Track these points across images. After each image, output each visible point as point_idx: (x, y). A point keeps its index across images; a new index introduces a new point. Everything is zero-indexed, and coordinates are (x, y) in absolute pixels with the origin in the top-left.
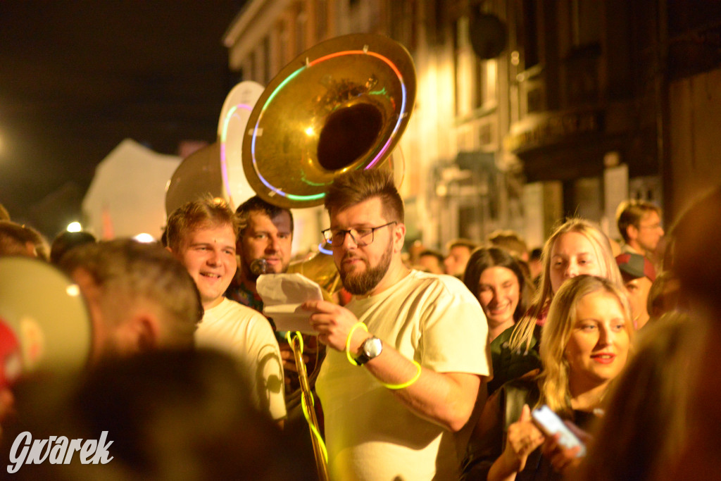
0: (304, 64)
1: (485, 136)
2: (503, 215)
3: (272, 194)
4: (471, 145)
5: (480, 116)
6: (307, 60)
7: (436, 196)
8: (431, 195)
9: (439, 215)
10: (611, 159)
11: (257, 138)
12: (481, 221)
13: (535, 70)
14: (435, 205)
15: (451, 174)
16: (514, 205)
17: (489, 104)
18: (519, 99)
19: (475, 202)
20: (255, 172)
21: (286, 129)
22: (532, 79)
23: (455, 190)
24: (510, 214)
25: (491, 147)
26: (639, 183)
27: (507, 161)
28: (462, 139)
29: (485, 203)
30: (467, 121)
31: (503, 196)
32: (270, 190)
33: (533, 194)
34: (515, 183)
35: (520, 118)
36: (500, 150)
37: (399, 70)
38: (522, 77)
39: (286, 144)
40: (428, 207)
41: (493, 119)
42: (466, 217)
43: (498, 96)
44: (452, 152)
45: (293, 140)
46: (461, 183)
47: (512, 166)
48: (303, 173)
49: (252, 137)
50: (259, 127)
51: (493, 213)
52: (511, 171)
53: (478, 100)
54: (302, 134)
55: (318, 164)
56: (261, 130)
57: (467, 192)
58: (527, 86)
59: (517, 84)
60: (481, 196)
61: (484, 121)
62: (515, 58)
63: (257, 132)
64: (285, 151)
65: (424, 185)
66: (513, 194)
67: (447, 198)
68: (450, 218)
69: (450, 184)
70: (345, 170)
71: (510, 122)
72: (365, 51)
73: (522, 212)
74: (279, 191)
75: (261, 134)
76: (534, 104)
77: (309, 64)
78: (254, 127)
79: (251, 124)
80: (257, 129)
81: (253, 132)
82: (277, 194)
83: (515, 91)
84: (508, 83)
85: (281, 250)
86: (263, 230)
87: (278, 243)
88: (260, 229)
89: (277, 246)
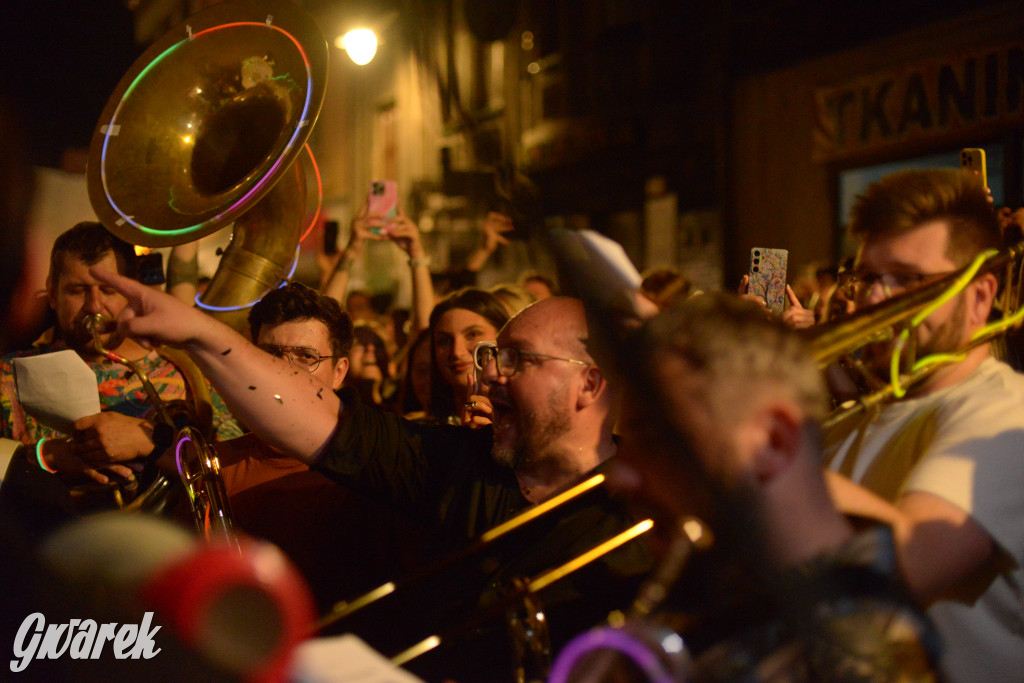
0: (185, 35)
3: (119, 223)
6: (190, 28)
10: (655, 185)
11: (112, 138)
13: (553, 59)
17: (496, 102)
18: (531, 99)
20: (102, 189)
22: (550, 70)
23: (444, 223)
26: (690, 220)
32: (120, 217)
35: (533, 126)
38: (535, 68)
39: (152, 150)
41: (501, 124)
43: (506, 92)
46: (453, 214)
48: (171, 195)
50: (116, 123)
55: (191, 181)
56: (119, 127)
57: (462, 226)
58: (542, 81)
62: (528, 41)
63: (111, 130)
64: (149, 161)
67: (435, 234)
69: (437, 215)
71: (520, 129)
72: (268, 23)
74: (129, 219)
75: (117, 134)
76: (551, 106)
77: (191, 37)
79: (104, 118)
80: (111, 127)
81: (107, 130)
82: (127, 223)
83: (526, 87)
84: (518, 75)
85: (106, 308)
86: (79, 281)
87: (100, 299)
88: (75, 280)
89: (97, 305)
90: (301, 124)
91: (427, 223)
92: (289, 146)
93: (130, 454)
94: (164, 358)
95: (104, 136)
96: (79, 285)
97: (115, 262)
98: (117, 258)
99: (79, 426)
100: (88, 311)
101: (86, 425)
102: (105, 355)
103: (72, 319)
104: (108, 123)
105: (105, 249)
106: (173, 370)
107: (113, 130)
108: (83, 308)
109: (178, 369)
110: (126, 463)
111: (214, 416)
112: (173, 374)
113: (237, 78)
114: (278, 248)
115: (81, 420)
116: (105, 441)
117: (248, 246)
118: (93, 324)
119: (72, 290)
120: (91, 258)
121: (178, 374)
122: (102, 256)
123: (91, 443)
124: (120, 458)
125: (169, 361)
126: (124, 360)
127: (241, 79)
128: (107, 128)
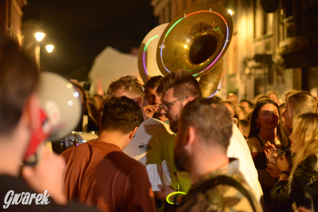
0: (183, 16)
1: (267, 47)
2: (275, 82)
4: (261, 51)
5: (265, 38)
6: (184, 14)
7: (245, 74)
8: (243, 73)
9: (246, 82)
12: (265, 86)
13: (291, 18)
14: (244, 77)
15: (252, 64)
16: (280, 78)
17: (270, 32)
18: (283, 30)
19: (262, 76)
20: (162, 65)
21: (176, 45)
22: (289, 21)
23: (253, 71)
24: (278, 83)
25: (270, 52)
27: (277, 58)
28: (257, 48)
29: (267, 77)
30: (260, 40)
31: (275, 74)
33: (289, 74)
34: (280, 68)
35: (283, 39)
36: (274, 53)
37: (226, 20)
38: (285, 21)
39: (176, 52)
40: (241, 78)
41: (271, 39)
42: (258, 83)
43: (273, 29)
44: (252, 54)
45: (179, 50)
46: (256, 68)
47: (279, 61)
48: (184, 65)
49: (160, 49)
50: (164, 44)
51: (270, 82)
52: (278, 63)
53: (265, 31)
54: (183, 48)
55: (190, 61)
56: (165, 46)
57: (259, 72)
58: (287, 25)
59: (283, 24)
60: (265, 74)
61: (267, 40)
62: (282, 12)
63: (163, 47)
64: (175, 55)
65: (239, 68)
66: (279, 73)
67: (250, 74)
68: (251, 83)
69: (251, 68)
70: (202, 64)
71: (279, 41)
72: (211, 11)
73: (283, 81)
75: (164, 48)
76: (290, 33)
77: (185, 16)
78: (161, 44)
79: (160, 43)
81: (161, 47)
83: (281, 27)
84: (278, 23)
90: (227, 41)
91: (247, 71)
92: (224, 48)
114: (215, 80)
128: (161, 46)
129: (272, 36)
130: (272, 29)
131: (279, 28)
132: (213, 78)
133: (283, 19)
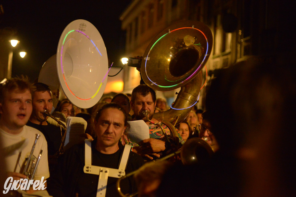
0: (168, 32)
1: (225, 63)
3: (152, 84)
4: (219, 67)
5: (223, 56)
6: (169, 30)
11: (147, 61)
13: (248, 38)
17: (228, 50)
18: (240, 49)
20: (146, 75)
21: (159, 58)
22: (246, 41)
28: (215, 64)
30: (218, 57)
32: (152, 83)
35: (241, 57)
37: (206, 36)
38: (242, 40)
39: (159, 64)
41: (229, 57)
43: (232, 47)
45: (162, 63)
48: (165, 77)
53: (223, 49)
58: (244, 44)
59: (241, 43)
61: (225, 57)
62: (240, 33)
64: (159, 67)
72: (193, 27)
74: (155, 83)
75: (149, 60)
76: (247, 52)
77: (170, 32)
79: (145, 55)
80: (147, 58)
82: (154, 84)
83: (239, 46)
84: (236, 42)
85: (149, 109)
86: (141, 101)
87: (147, 106)
88: (140, 101)
89: (146, 108)
90: (206, 55)
92: (203, 61)
93: (159, 150)
94: (163, 123)
95: (146, 60)
96: (141, 102)
97: (151, 95)
98: (151, 94)
99: (144, 142)
100: (143, 109)
101: (147, 141)
102: (150, 122)
103: (139, 112)
104: (147, 57)
105: (148, 92)
106: (166, 127)
107: (148, 58)
108: (142, 109)
109: (167, 126)
110: (157, 153)
111: (180, 140)
112: (166, 128)
113: (183, 43)
114: (195, 92)
115: (145, 140)
116: (152, 146)
117: (186, 91)
118: (145, 113)
119: (139, 103)
120: (144, 95)
121: (168, 128)
122: (148, 94)
123: (148, 147)
124: (156, 151)
125: (165, 124)
126: (155, 123)
127: (184, 43)
128: (146, 58)
129: (229, 53)
130: (230, 48)
131: (237, 47)
132: (193, 90)
133: (241, 39)
